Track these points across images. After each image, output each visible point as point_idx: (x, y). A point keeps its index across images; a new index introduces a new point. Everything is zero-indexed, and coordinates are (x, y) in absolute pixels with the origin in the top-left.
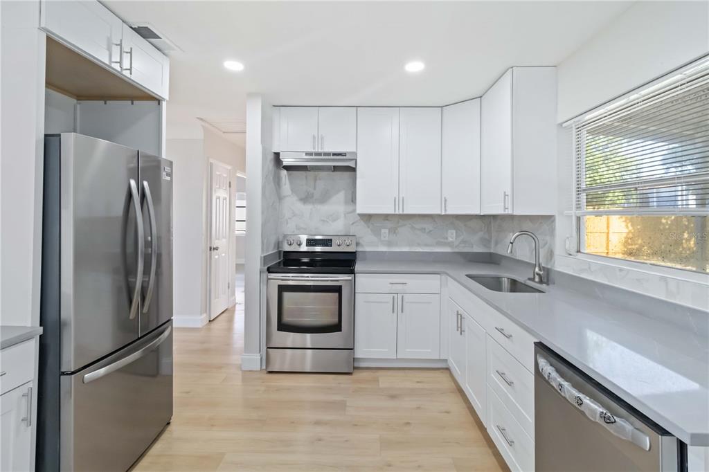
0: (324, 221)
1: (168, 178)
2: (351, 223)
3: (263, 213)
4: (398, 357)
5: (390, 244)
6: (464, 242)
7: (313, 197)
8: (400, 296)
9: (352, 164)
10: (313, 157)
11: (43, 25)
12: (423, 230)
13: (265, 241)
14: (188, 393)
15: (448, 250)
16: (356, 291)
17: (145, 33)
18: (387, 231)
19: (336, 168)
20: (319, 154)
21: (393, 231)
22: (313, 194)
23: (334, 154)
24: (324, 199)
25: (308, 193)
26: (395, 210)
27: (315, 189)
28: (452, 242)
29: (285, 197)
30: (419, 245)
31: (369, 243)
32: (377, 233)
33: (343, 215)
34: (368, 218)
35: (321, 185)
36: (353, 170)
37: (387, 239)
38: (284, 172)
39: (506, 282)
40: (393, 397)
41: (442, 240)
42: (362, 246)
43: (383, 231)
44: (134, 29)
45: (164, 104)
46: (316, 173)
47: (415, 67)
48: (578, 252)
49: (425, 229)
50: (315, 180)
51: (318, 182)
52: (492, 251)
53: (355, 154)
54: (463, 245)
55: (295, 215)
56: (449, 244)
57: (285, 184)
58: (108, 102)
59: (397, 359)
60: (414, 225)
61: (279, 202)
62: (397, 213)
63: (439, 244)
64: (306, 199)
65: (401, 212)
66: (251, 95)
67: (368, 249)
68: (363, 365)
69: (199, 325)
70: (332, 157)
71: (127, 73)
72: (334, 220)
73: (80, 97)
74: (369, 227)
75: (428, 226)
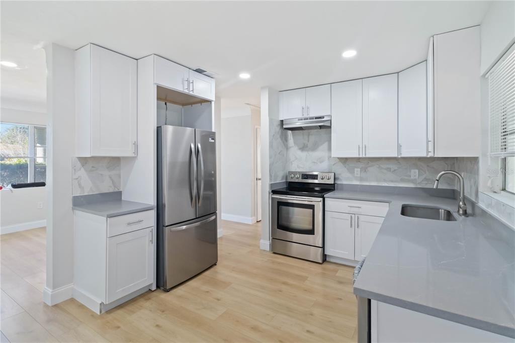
0: (315, 162)
1: (213, 141)
2: (333, 164)
3: (270, 158)
4: (356, 259)
5: (361, 179)
6: (426, 179)
7: (307, 147)
8: (356, 216)
9: (327, 124)
10: (309, 120)
11: (155, 82)
12: (389, 169)
13: (273, 175)
14: (230, 254)
15: (411, 185)
16: (326, 210)
17: (199, 71)
18: (359, 170)
19: (321, 127)
20: (307, 119)
21: (364, 170)
22: (307, 145)
23: (316, 118)
24: (315, 148)
25: (304, 144)
26: (359, 155)
27: (308, 142)
28: (415, 179)
29: (290, 147)
30: (385, 181)
31: (346, 179)
32: (351, 171)
33: (327, 158)
34: (344, 160)
35: (313, 139)
36: (330, 127)
37: (359, 176)
38: (290, 132)
39: (443, 212)
40: (341, 283)
41: (406, 178)
42: (341, 180)
43: (356, 169)
44: (195, 71)
45: (213, 103)
46: (309, 131)
47: (349, 54)
48: (503, 190)
49: (390, 169)
50: (309, 135)
51: (310, 136)
52: (456, 188)
53: (331, 116)
54: (426, 182)
55: (296, 159)
56: (413, 181)
57: (290, 139)
58: (202, 104)
59: (355, 260)
60: (381, 165)
61: (287, 151)
62: (361, 156)
63: (402, 180)
64: (303, 148)
65: (364, 156)
66: (263, 88)
67: (345, 182)
68: (332, 260)
69: (250, 223)
70: (315, 120)
71: (191, 93)
72: (321, 162)
73: (183, 105)
74: (345, 167)
75: (393, 166)
